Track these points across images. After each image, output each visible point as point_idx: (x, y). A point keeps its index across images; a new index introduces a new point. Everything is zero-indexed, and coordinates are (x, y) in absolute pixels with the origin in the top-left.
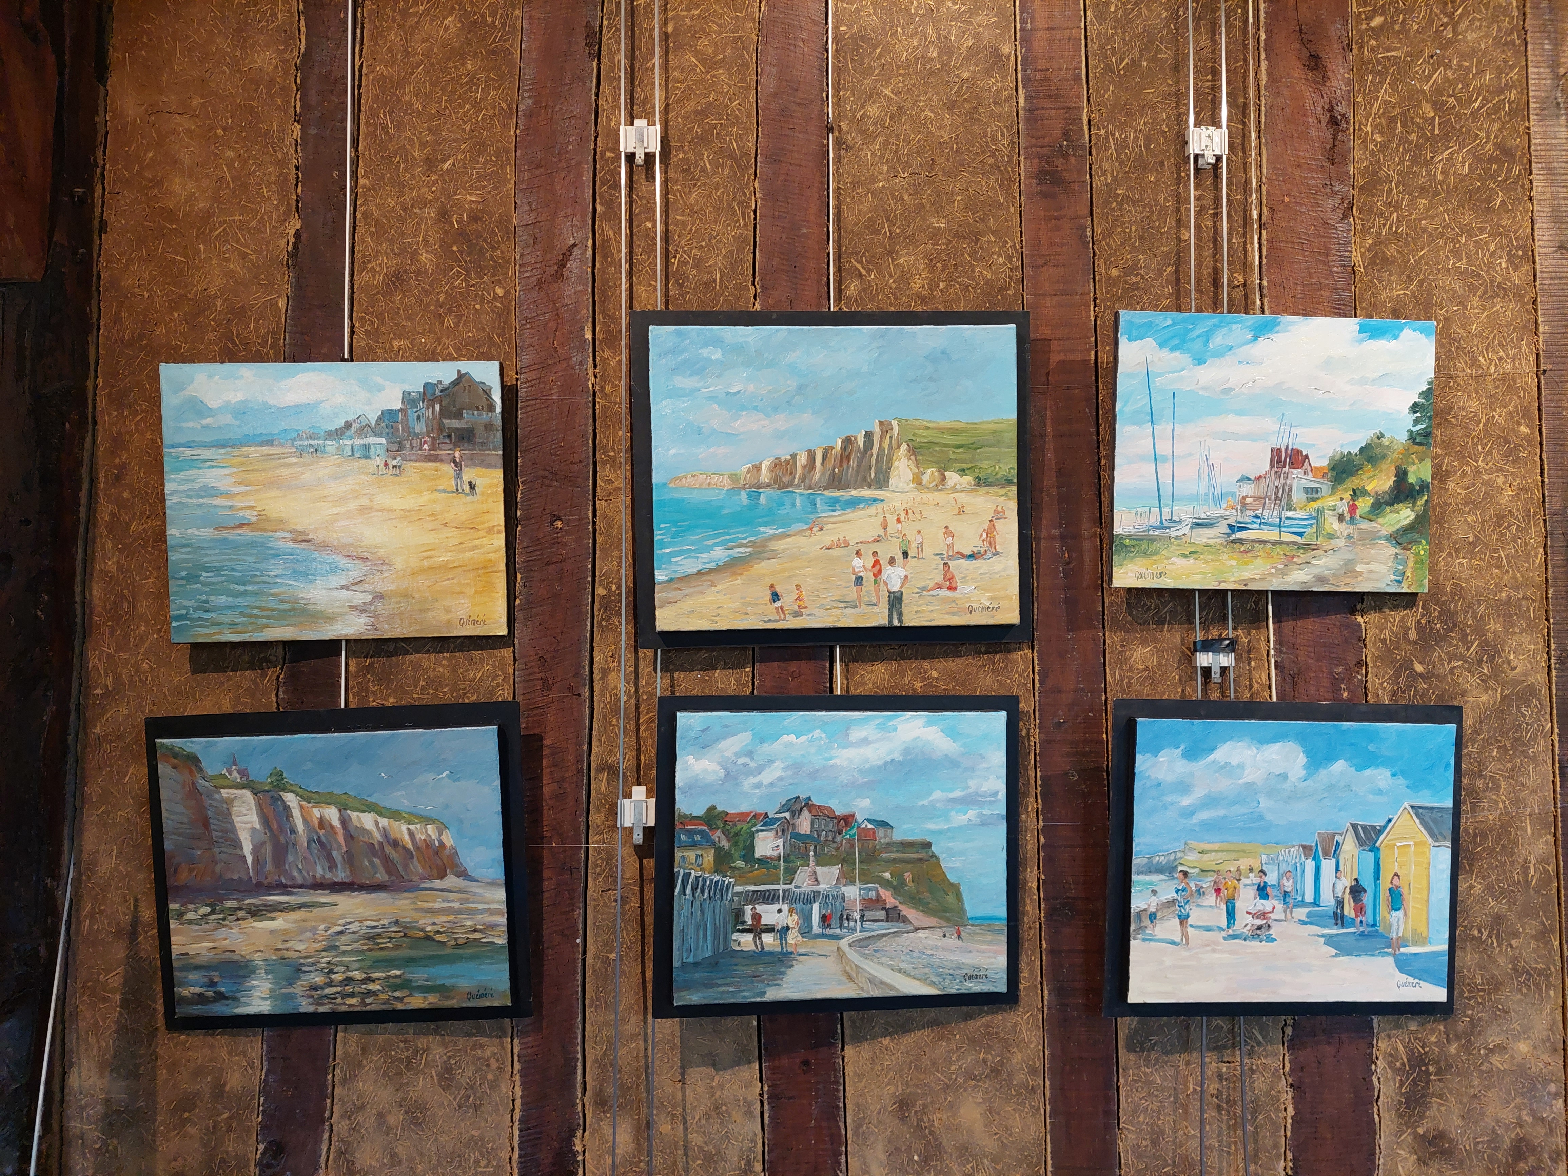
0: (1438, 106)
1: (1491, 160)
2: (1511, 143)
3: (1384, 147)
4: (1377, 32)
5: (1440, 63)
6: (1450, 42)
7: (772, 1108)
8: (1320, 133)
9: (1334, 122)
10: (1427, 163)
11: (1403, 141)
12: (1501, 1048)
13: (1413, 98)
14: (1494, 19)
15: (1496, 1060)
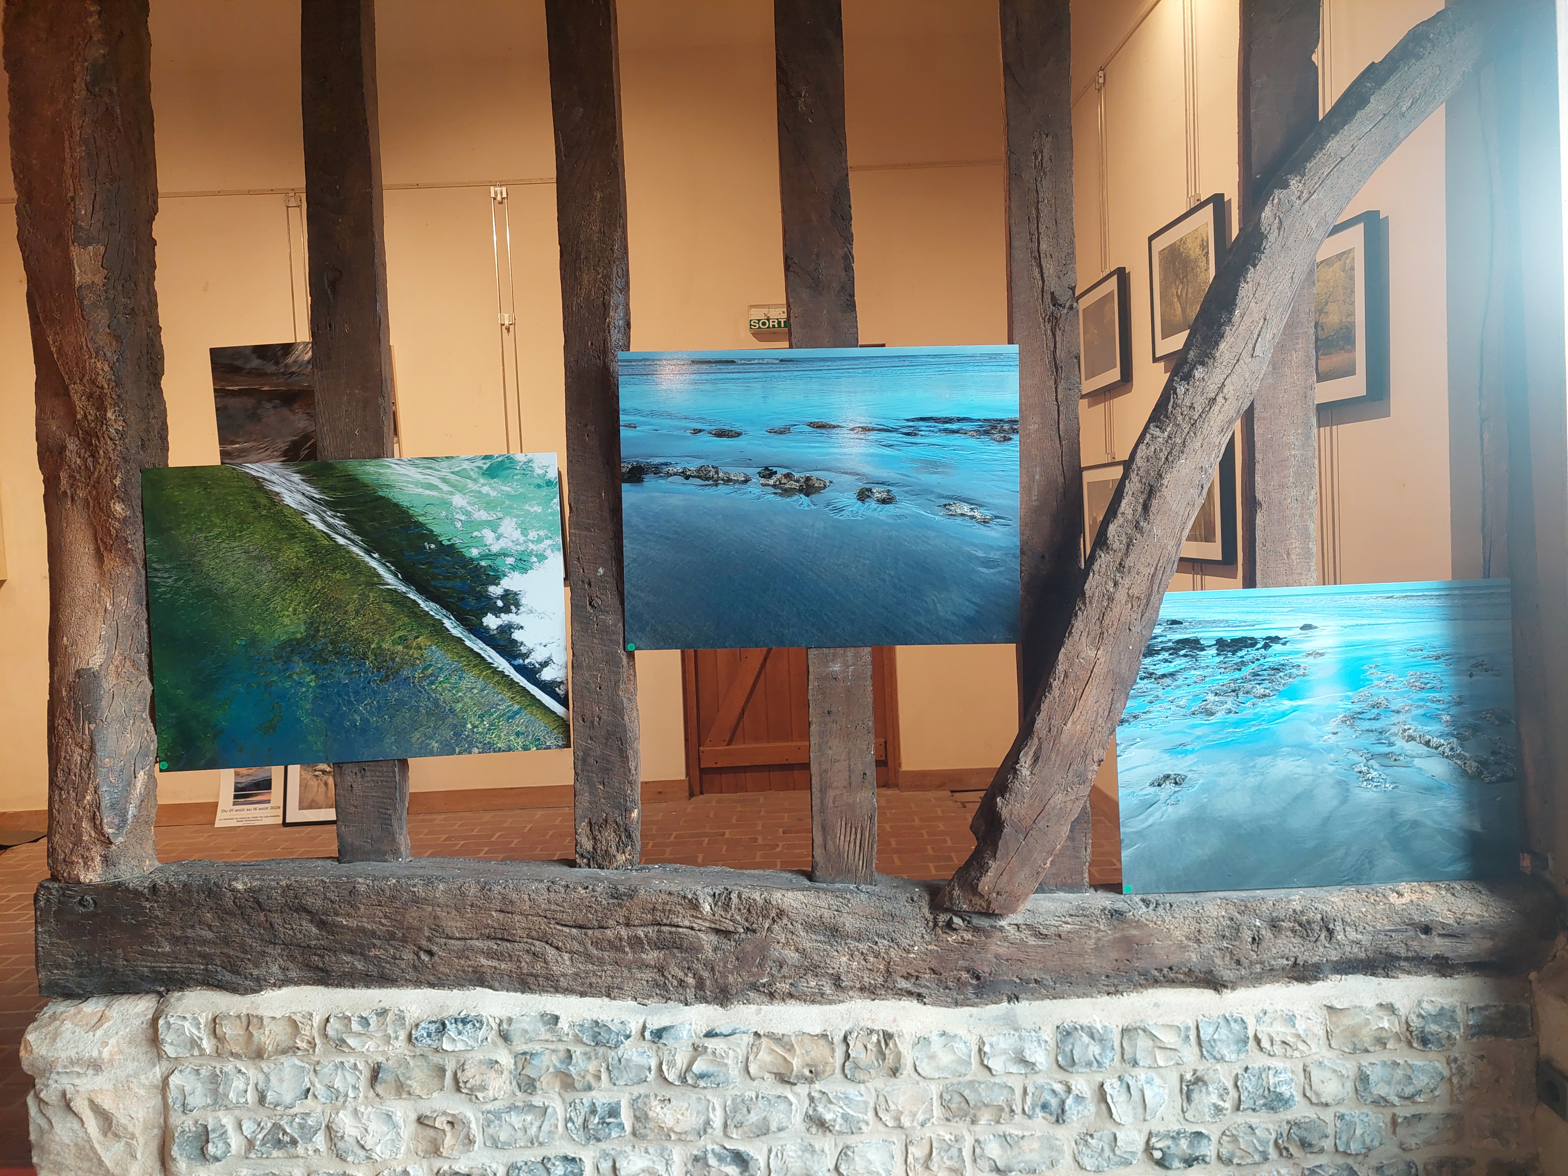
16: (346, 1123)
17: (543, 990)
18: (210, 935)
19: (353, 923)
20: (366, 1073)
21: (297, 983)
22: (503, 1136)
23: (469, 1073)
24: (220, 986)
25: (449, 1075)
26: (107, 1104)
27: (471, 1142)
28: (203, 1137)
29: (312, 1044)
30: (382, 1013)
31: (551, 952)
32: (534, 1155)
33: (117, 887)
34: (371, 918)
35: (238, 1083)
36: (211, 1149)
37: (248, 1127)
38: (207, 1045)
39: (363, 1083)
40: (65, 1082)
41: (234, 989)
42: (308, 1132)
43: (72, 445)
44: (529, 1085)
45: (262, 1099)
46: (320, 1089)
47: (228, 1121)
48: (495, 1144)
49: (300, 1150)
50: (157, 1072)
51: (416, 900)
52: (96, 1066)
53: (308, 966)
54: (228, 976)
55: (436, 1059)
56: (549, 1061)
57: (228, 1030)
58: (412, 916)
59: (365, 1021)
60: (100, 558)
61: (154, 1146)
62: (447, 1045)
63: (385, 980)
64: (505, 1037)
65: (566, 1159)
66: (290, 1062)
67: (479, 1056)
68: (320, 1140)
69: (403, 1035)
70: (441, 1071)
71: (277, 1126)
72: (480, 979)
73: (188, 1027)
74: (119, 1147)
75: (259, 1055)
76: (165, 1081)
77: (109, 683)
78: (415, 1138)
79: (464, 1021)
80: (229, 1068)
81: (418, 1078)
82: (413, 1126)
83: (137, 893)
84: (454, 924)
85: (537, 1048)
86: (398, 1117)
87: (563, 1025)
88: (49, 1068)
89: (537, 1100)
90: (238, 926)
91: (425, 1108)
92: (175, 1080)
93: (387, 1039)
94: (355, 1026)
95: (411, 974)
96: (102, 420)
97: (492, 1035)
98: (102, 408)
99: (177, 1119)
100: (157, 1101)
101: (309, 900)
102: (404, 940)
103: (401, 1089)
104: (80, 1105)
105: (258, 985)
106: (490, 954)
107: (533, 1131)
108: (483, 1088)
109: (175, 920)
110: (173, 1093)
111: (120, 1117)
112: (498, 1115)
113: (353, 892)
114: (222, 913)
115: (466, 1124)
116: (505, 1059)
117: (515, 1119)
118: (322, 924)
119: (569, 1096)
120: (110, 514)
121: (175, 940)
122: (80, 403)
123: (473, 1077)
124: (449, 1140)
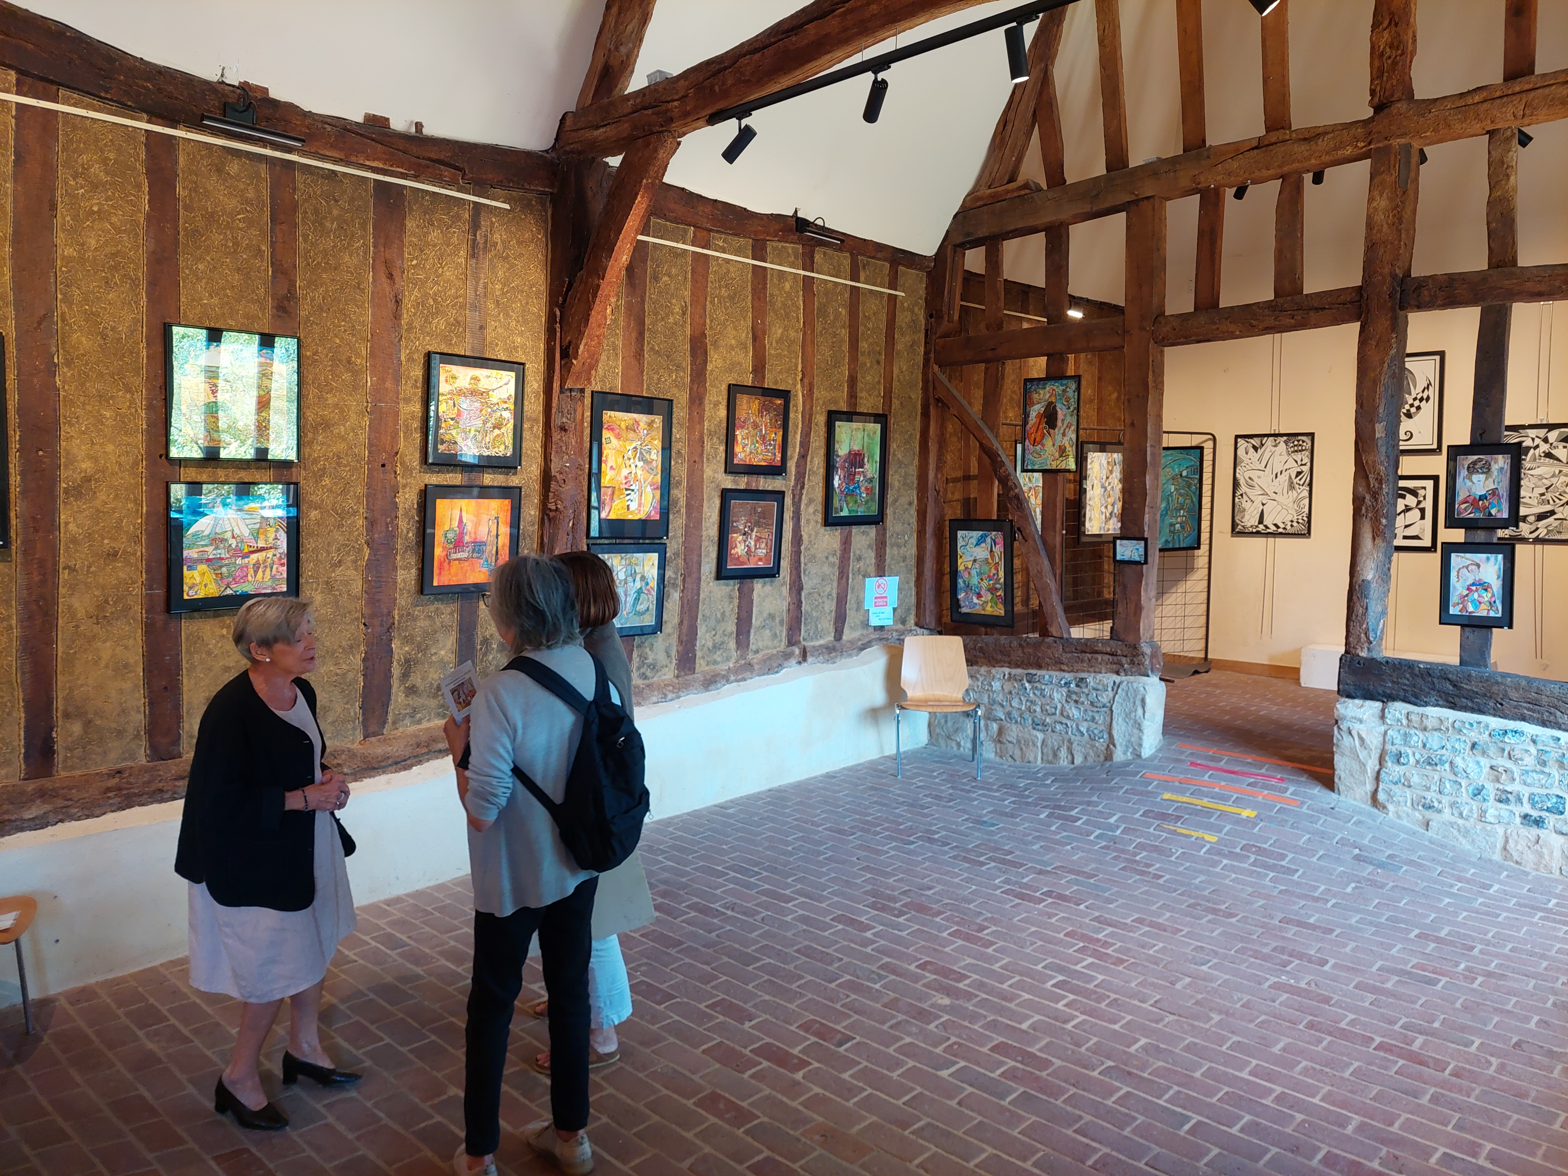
0: (435, 300)
1: (453, 325)
2: (460, 319)
3: (415, 314)
4: (414, 267)
5: (437, 283)
6: (441, 275)
7: (150, 708)
8: (392, 305)
9: (397, 302)
10: (430, 323)
11: (422, 312)
12: (435, 654)
13: (426, 296)
14: (456, 268)
15: (433, 658)
16: (1458, 761)
17: (1553, 728)
18: (1406, 682)
19: (1469, 687)
20: (1469, 745)
21: (1441, 706)
22: (1529, 781)
23: (1516, 752)
24: (1410, 702)
25: (1506, 752)
26: (1364, 735)
27: (1514, 780)
28: (1400, 755)
29: (1448, 729)
30: (1480, 723)
31: (1558, 714)
32: (1544, 791)
33: (1373, 659)
34: (1477, 687)
35: (1415, 738)
36: (1402, 760)
37: (1418, 756)
38: (1405, 722)
39: (1468, 748)
40: (1349, 724)
41: (1415, 704)
42: (1442, 762)
43: (1368, 497)
44: (1544, 763)
45: (1424, 746)
46: (1449, 746)
47: (1409, 751)
48: (1525, 783)
49: (1438, 768)
50: (1383, 728)
51: (1497, 683)
52: (1361, 721)
53: (1448, 701)
54: (1413, 699)
55: (1501, 745)
56: (1554, 755)
57: (1413, 717)
58: (1495, 689)
59: (1471, 725)
60: (1374, 539)
61: (1378, 755)
62: (1506, 740)
63: (1481, 712)
64: (1534, 742)
65: (1558, 796)
66: (1436, 734)
67: (1521, 747)
68: (1447, 766)
69: (1487, 733)
70: (1503, 750)
71: (1429, 757)
72: (1523, 719)
73: (1397, 714)
74: (1365, 752)
75: (1425, 729)
76: (1386, 733)
77: (1373, 586)
78: (1489, 774)
79: (1516, 732)
80: (1412, 732)
81: (1492, 751)
82: (1488, 769)
83: (1381, 663)
84: (1513, 694)
85: (1548, 749)
86: (1482, 764)
87: (1562, 742)
88: (1344, 718)
89: (1546, 770)
90: (1420, 681)
91: (1494, 763)
92: (1390, 732)
93: (1480, 733)
94: (1467, 725)
95: (1492, 711)
96: (1381, 488)
97: (1528, 740)
98: (1381, 483)
99: (1388, 747)
100: (1381, 739)
101: (1450, 676)
102: (1491, 697)
103: (1484, 753)
104: (1354, 733)
105: (1426, 704)
106: (1529, 709)
107: (1543, 782)
108: (1522, 760)
109: (1395, 675)
110: (1388, 737)
111: (1368, 741)
112: (1527, 772)
113: (1470, 675)
114: (1413, 675)
115: (1512, 772)
116: (1533, 750)
117: (1534, 775)
118: (1455, 686)
119: (1562, 772)
120: (1380, 523)
121: (1393, 682)
122: (1372, 482)
123: (1517, 753)
124: (1504, 777)
